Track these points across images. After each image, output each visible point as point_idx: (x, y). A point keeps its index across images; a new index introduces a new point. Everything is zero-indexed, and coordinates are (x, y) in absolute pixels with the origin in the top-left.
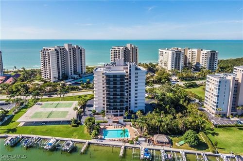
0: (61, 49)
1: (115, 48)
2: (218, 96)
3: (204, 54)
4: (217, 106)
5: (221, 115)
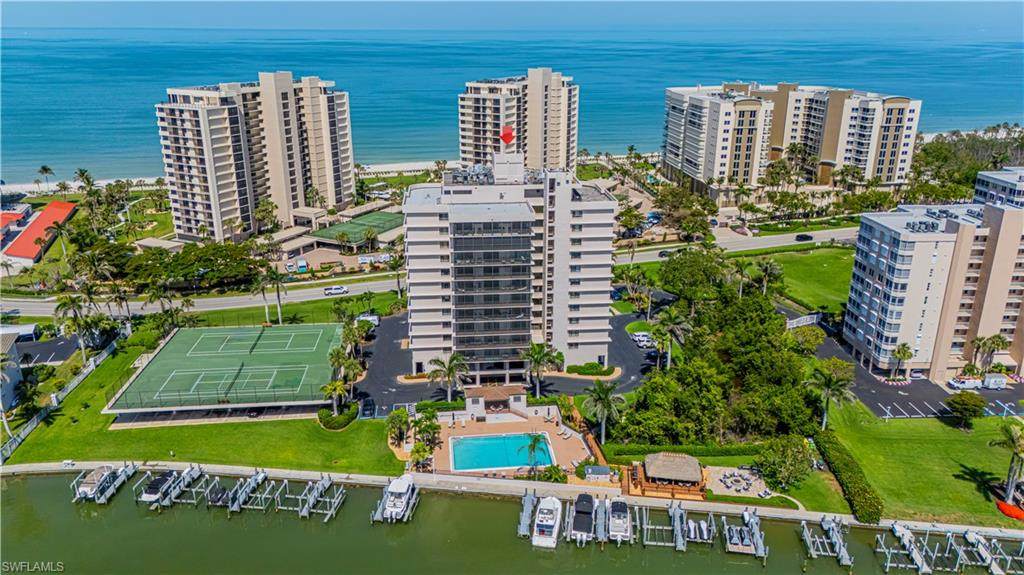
0: (244, 96)
1: (477, 90)
2: (901, 301)
3: (859, 114)
4: (894, 340)
5: (908, 373)
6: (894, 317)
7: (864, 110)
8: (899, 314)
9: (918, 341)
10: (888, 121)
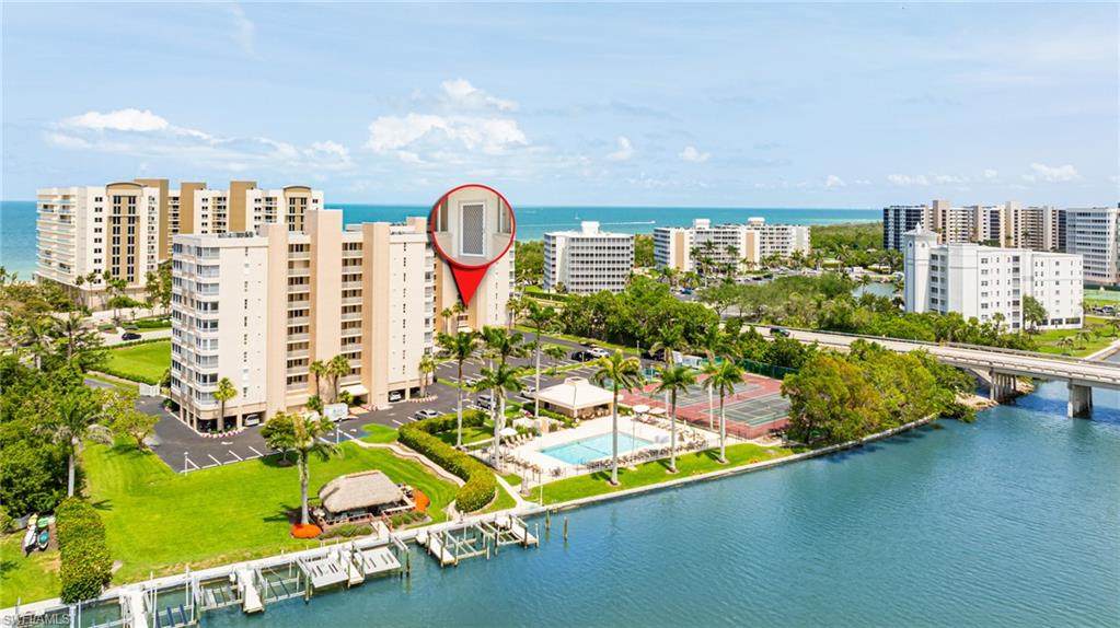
2: (215, 325)
3: (263, 204)
4: (214, 378)
5: (239, 421)
6: (209, 347)
7: (267, 199)
8: (215, 341)
9: (245, 377)
10: (292, 210)
